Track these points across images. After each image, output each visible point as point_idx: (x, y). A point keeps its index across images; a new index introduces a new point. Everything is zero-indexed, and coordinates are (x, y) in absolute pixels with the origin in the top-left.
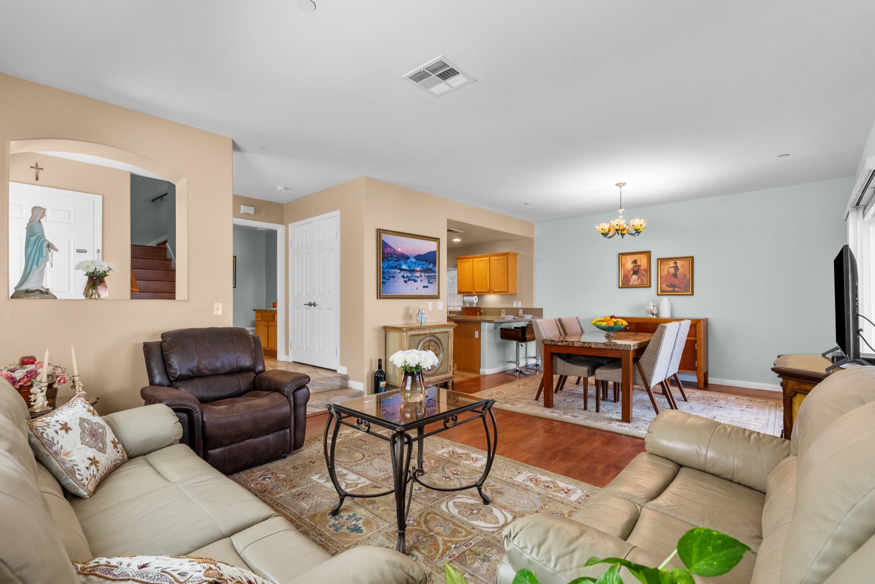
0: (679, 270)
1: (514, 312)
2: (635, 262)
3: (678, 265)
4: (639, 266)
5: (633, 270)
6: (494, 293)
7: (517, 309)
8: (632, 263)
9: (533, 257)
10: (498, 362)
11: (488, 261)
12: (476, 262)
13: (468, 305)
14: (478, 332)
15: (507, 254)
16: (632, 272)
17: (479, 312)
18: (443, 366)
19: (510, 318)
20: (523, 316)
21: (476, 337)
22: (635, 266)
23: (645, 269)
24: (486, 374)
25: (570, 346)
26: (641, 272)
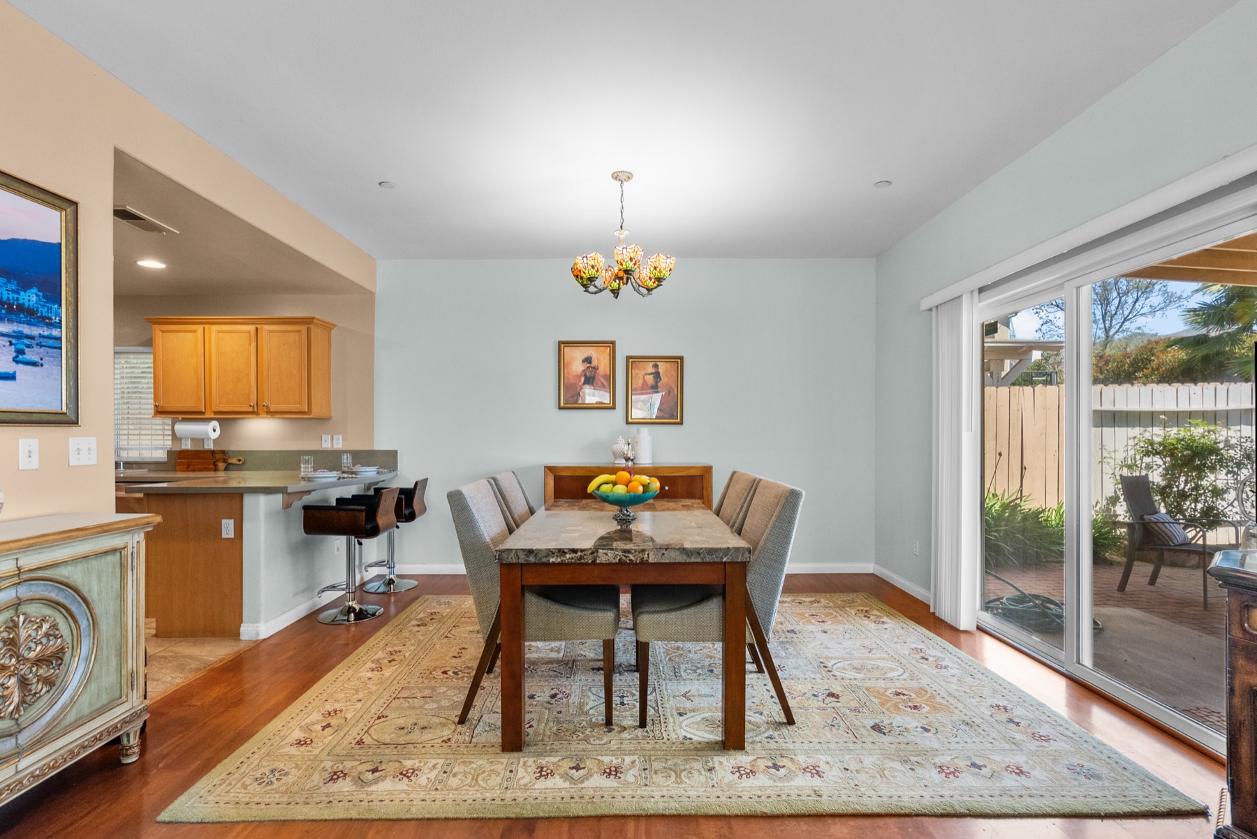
0: (661, 380)
1: (329, 460)
2: (588, 360)
3: (660, 370)
4: (595, 368)
5: (585, 375)
6: (271, 413)
7: (338, 454)
8: (583, 361)
9: (373, 337)
10: (296, 594)
11: (253, 332)
12: (213, 334)
13: (187, 445)
14: (231, 522)
15: (308, 321)
16: (583, 379)
17: (225, 461)
18: (93, 687)
19: (329, 476)
20: (355, 469)
21: (224, 536)
22: (588, 367)
23: (606, 375)
24: (262, 637)
25: (587, 564)
26: (599, 380)
